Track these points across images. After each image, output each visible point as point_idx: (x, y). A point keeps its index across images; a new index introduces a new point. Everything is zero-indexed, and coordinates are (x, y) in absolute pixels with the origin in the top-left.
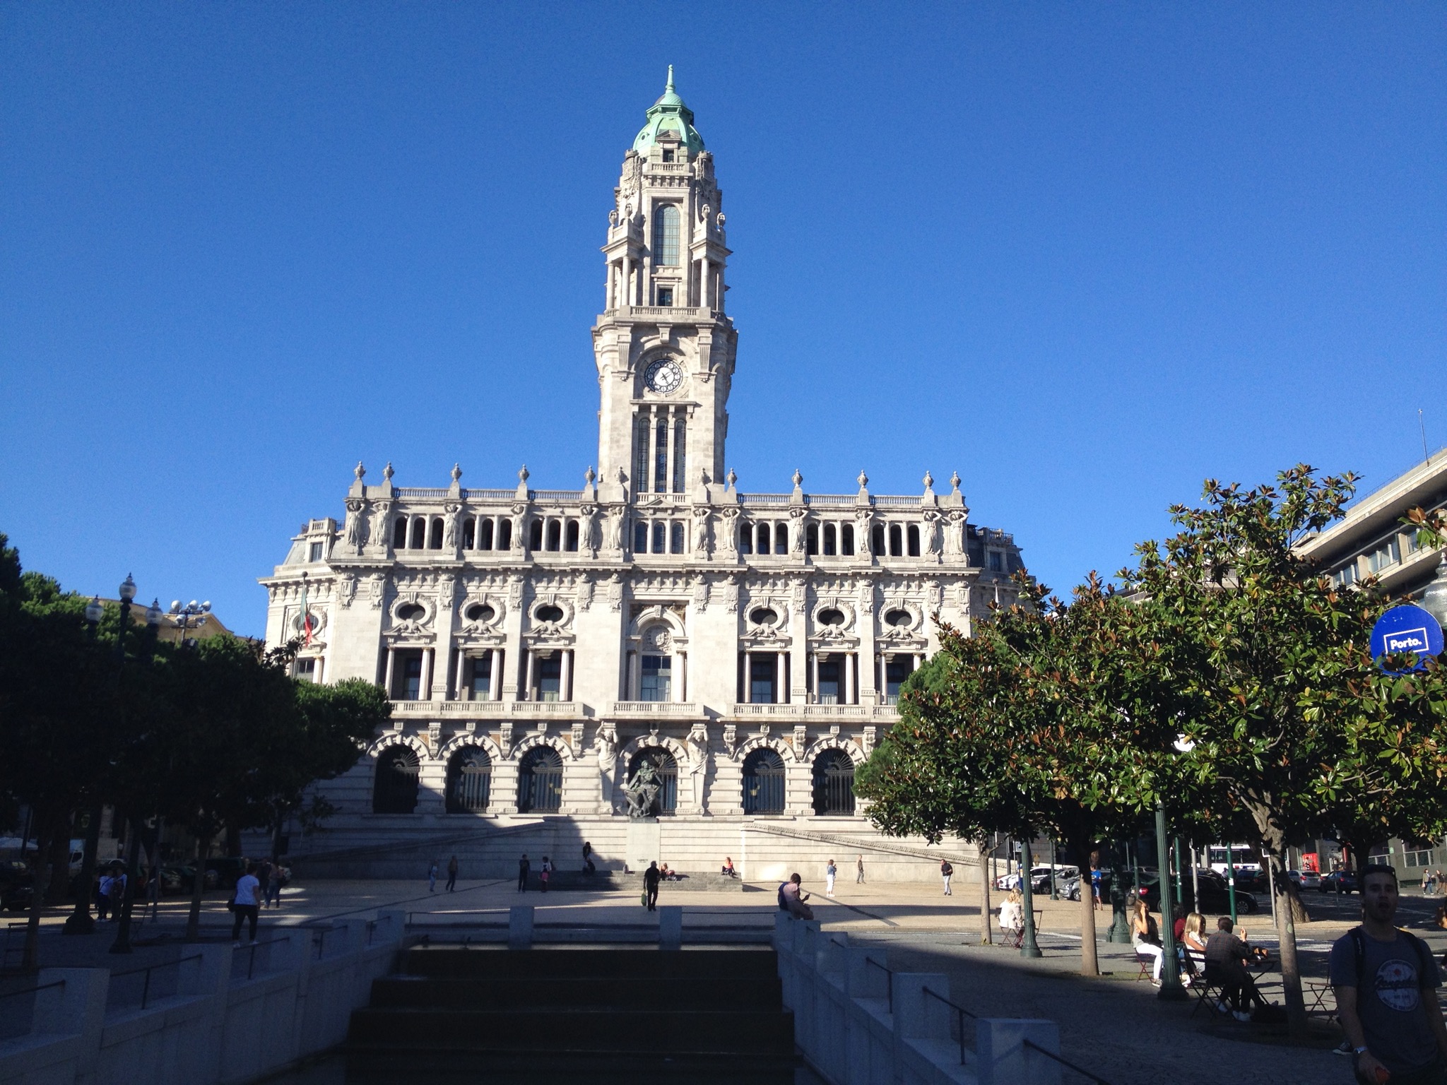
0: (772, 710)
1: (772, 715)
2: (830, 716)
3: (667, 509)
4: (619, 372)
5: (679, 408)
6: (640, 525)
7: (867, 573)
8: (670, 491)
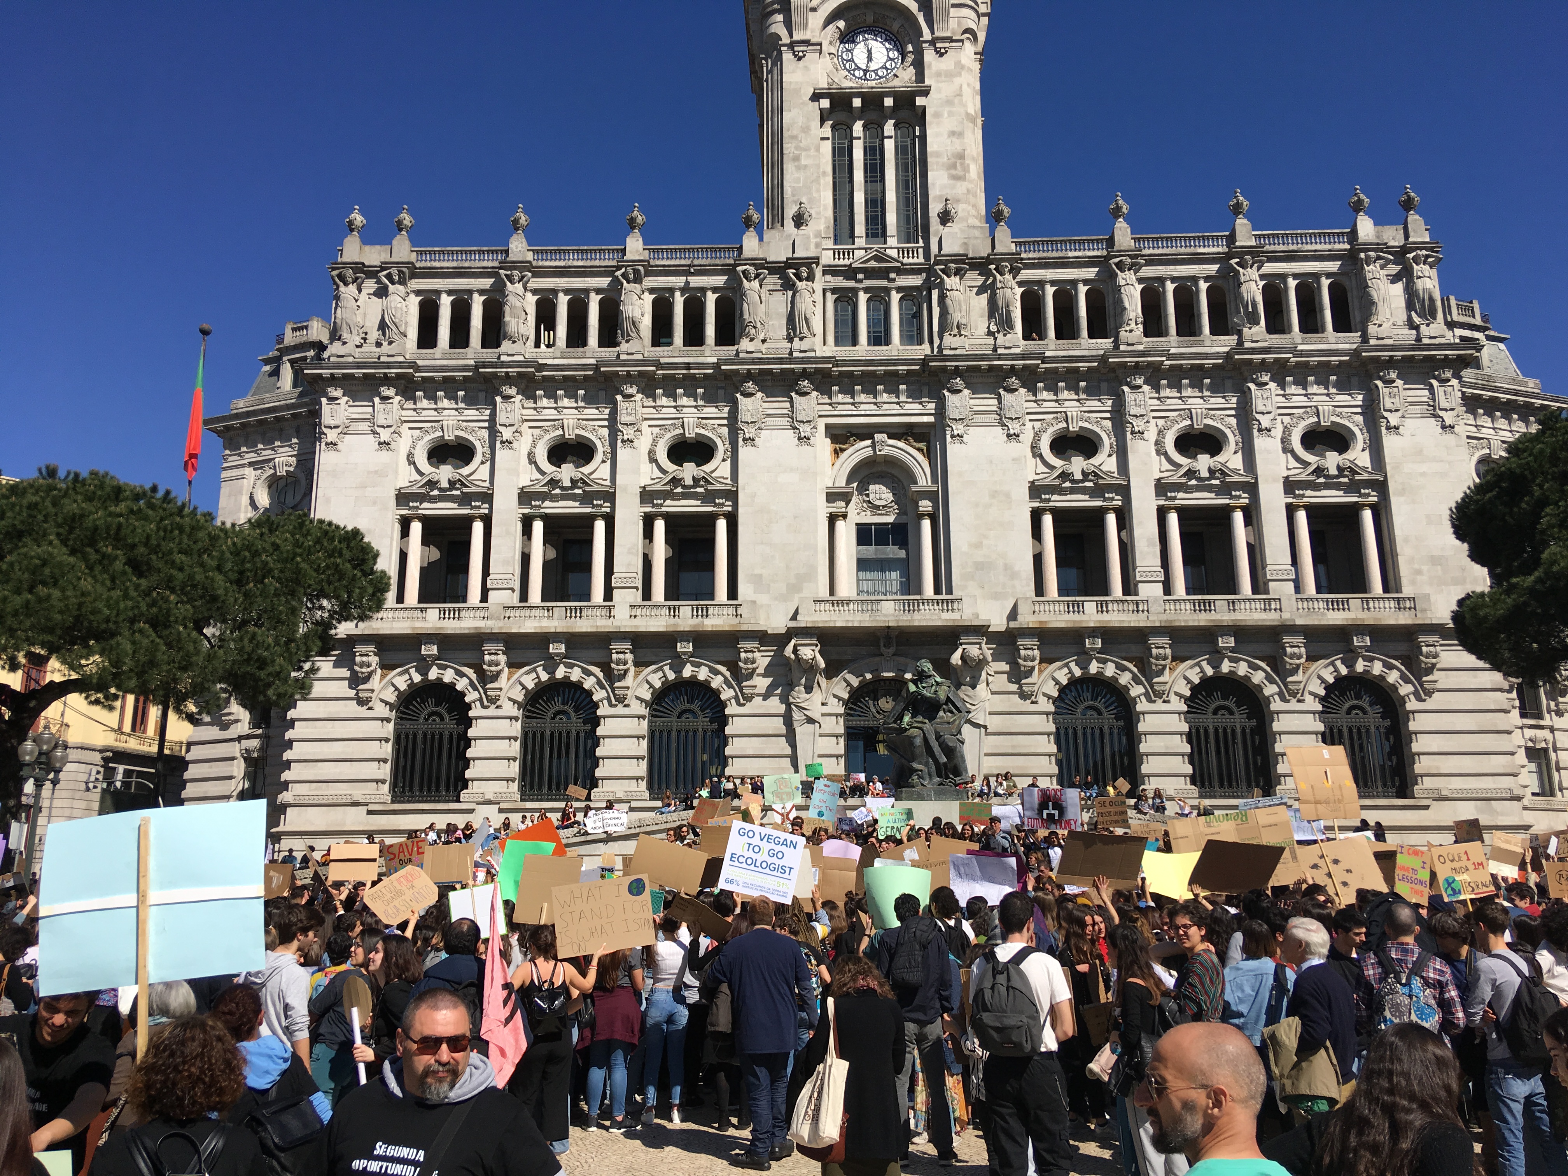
0: (1102, 607)
1: (1104, 617)
2: (1213, 616)
3: (888, 270)
4: (793, 44)
5: (905, 98)
6: (841, 300)
7: (1263, 361)
8: (892, 241)
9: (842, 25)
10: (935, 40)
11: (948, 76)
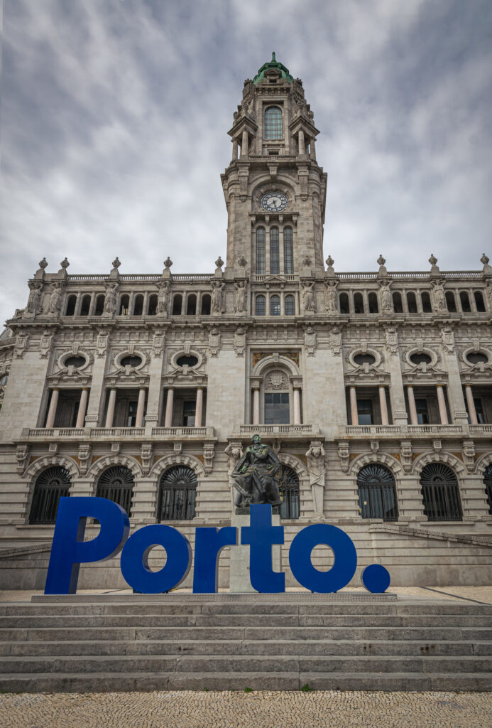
0: (378, 430)
1: (380, 434)
2: (431, 434)
3: (279, 284)
4: (240, 196)
5: (288, 218)
6: (261, 295)
7: (448, 322)
8: (282, 273)
9: (262, 190)
10: (301, 195)
11: (307, 209)
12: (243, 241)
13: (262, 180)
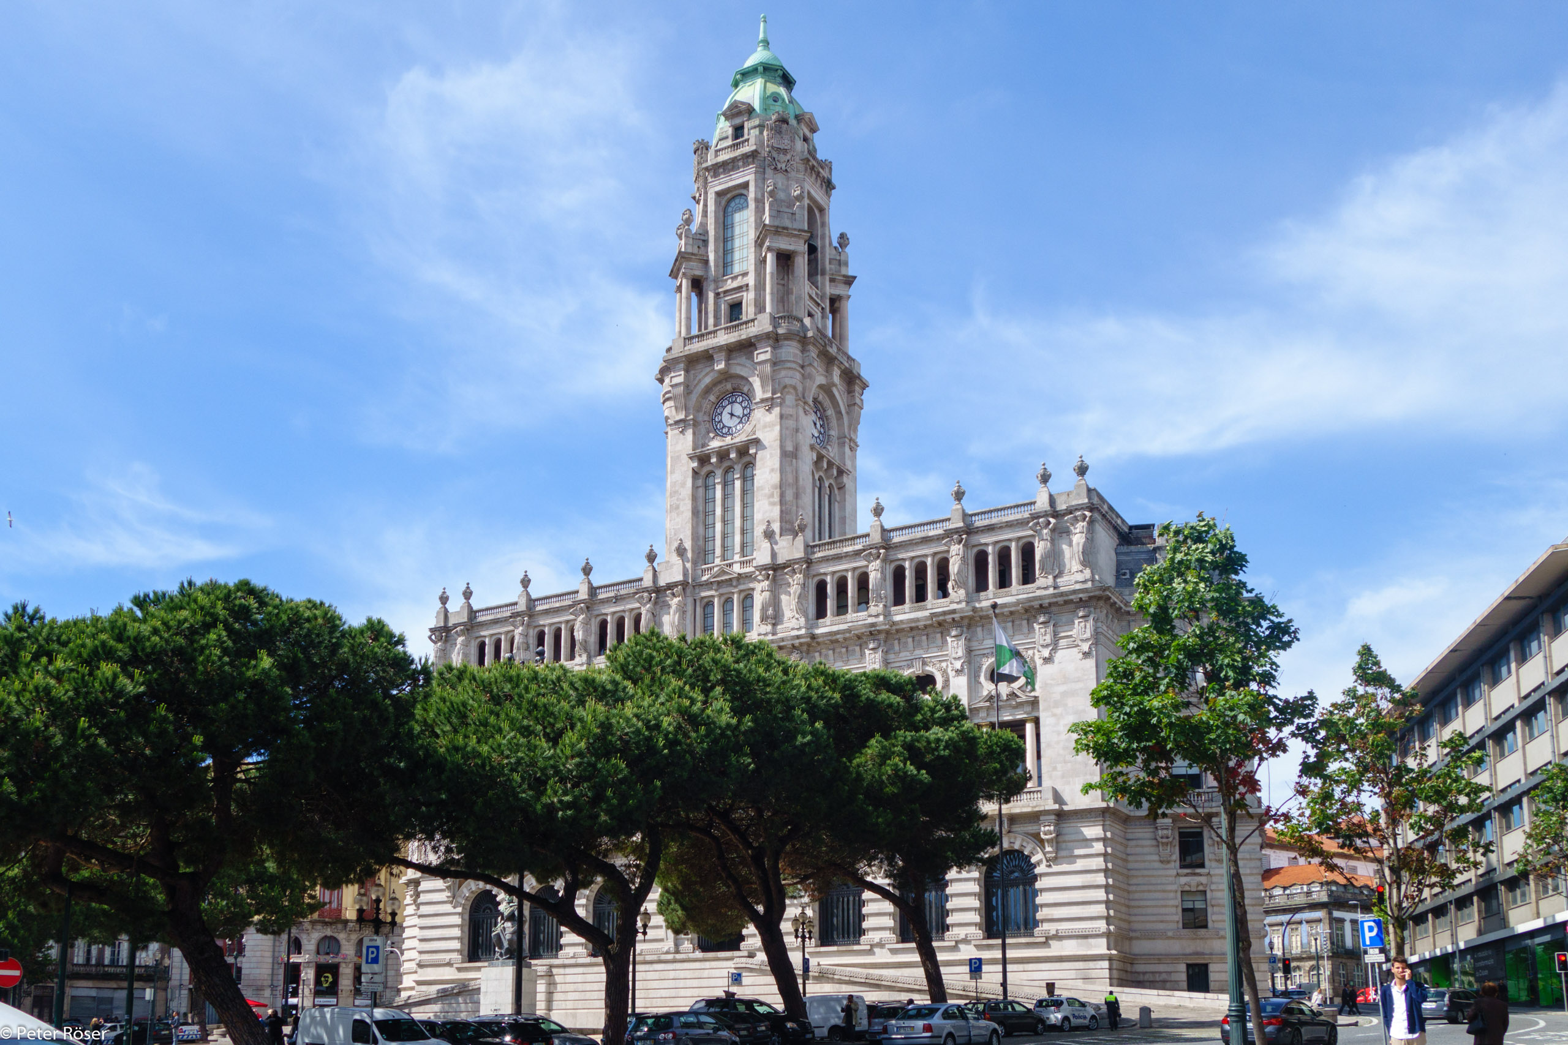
3: (730, 579)
4: (677, 422)
5: (743, 451)
6: (708, 604)
7: (953, 619)
8: (737, 558)
9: (712, 398)
10: (763, 401)
11: (770, 425)
12: (681, 509)
13: (707, 380)
